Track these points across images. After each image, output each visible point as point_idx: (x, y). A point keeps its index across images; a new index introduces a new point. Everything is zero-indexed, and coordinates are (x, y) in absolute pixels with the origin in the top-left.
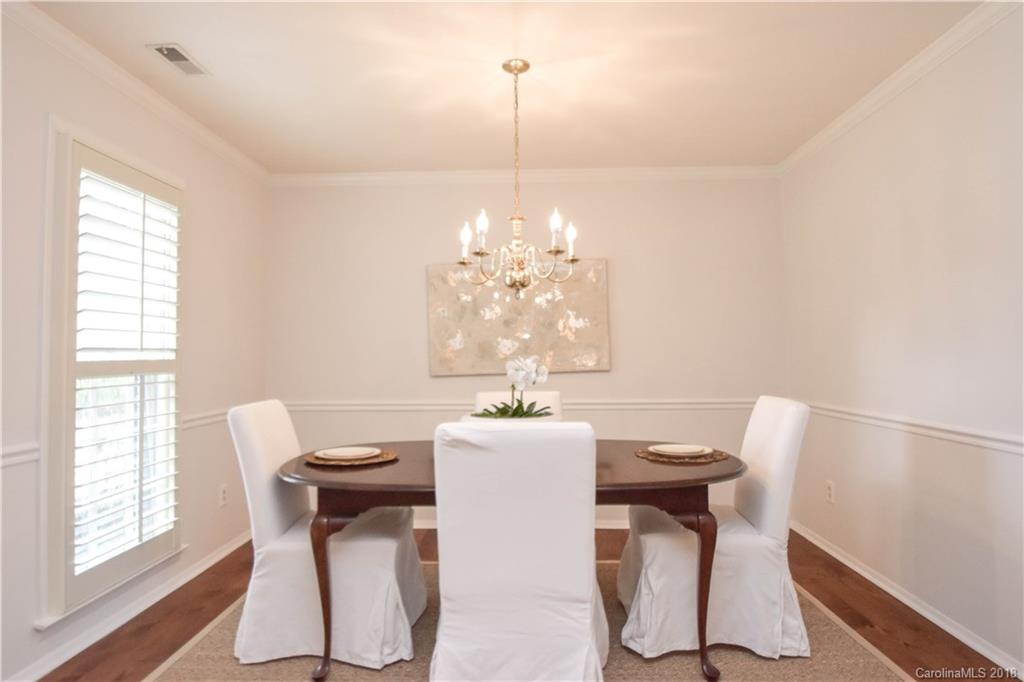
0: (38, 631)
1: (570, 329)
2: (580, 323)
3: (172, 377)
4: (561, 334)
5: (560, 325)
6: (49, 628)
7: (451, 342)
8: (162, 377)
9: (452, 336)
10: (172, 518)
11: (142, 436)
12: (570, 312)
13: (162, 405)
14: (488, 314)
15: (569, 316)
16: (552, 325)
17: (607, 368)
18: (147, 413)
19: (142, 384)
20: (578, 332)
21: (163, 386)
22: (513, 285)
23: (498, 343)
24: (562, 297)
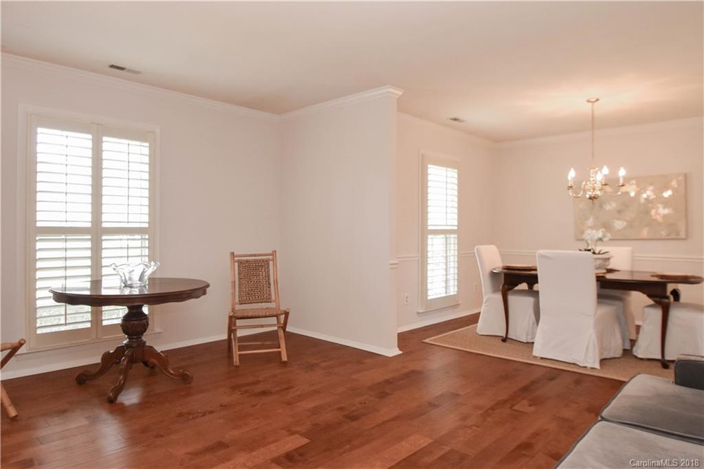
0: (418, 313)
1: (659, 215)
2: (666, 211)
3: (456, 236)
4: (654, 218)
5: (653, 212)
6: (422, 313)
7: (587, 222)
8: (452, 236)
9: (587, 219)
10: (456, 289)
11: (446, 257)
12: (659, 205)
13: (452, 246)
14: (608, 207)
15: (658, 208)
16: (647, 212)
17: (684, 237)
18: (448, 248)
19: (446, 238)
20: (664, 216)
21: (453, 239)
22: (590, 198)
23: (614, 223)
24: (654, 197)
